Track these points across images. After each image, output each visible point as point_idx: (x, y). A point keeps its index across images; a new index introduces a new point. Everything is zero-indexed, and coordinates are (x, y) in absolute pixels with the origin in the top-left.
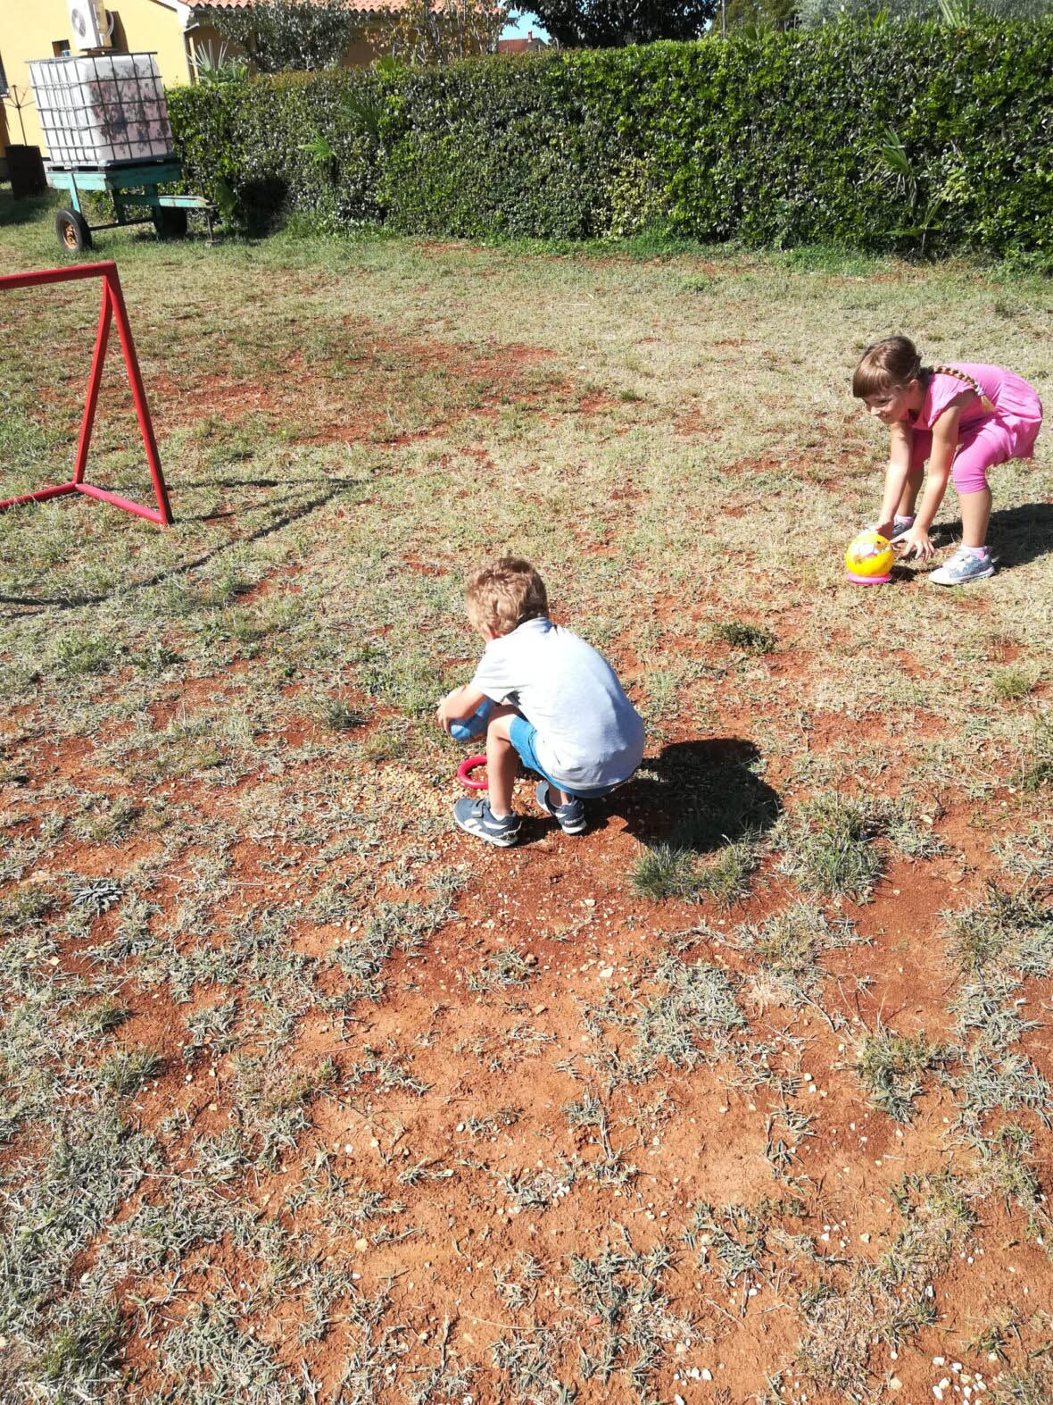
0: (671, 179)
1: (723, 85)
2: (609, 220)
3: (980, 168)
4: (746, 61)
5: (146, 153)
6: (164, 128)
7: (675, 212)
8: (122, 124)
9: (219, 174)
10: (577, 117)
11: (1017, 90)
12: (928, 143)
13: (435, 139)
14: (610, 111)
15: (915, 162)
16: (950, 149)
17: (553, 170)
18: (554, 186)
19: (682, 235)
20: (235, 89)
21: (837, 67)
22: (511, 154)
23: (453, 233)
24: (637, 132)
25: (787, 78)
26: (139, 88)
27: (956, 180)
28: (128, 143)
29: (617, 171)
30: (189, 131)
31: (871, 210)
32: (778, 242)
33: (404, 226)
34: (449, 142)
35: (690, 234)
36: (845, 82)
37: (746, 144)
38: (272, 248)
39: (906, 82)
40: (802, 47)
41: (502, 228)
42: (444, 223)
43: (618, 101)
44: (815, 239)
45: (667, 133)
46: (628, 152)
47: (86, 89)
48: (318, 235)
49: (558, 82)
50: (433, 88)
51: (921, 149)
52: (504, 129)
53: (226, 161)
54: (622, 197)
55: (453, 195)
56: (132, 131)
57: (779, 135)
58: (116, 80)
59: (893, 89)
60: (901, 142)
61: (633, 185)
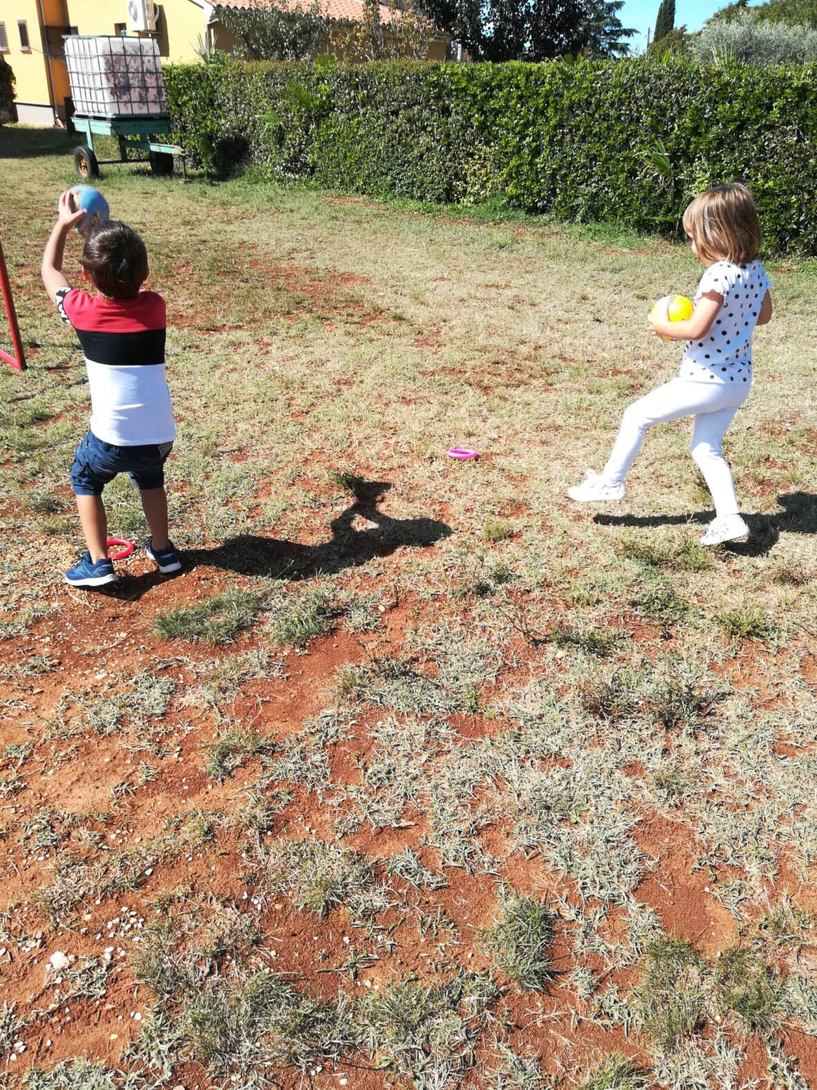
0: (508, 163)
1: (547, 96)
2: (465, 191)
3: (719, 175)
4: (564, 81)
5: (144, 111)
6: (159, 94)
7: (510, 189)
8: (127, 88)
9: (202, 131)
10: (446, 111)
11: (748, 119)
12: (685, 153)
13: (349, 119)
14: (469, 110)
15: (676, 167)
16: (700, 158)
17: (428, 149)
18: (428, 161)
19: (514, 206)
20: (219, 70)
21: (625, 91)
22: (400, 135)
23: (357, 190)
24: (487, 127)
25: (591, 96)
26: (143, 62)
27: (702, 182)
28: (130, 102)
29: (472, 155)
30: (185, 98)
31: (644, 199)
32: (579, 218)
33: (326, 181)
34: (359, 123)
35: (520, 206)
36: (630, 103)
37: (561, 142)
38: (223, 191)
39: (672, 105)
40: (604, 73)
41: (391, 189)
42: (352, 182)
43: (475, 103)
44: (603, 218)
45: (507, 129)
46: (480, 142)
47: (102, 60)
48: (265, 182)
49: (435, 85)
50: (350, 81)
51: (680, 157)
52: (397, 116)
53: (209, 123)
54: (474, 174)
55: (359, 162)
56: (135, 95)
57: (583, 139)
58: (125, 55)
59: (663, 111)
60: (667, 150)
61: (483, 166)
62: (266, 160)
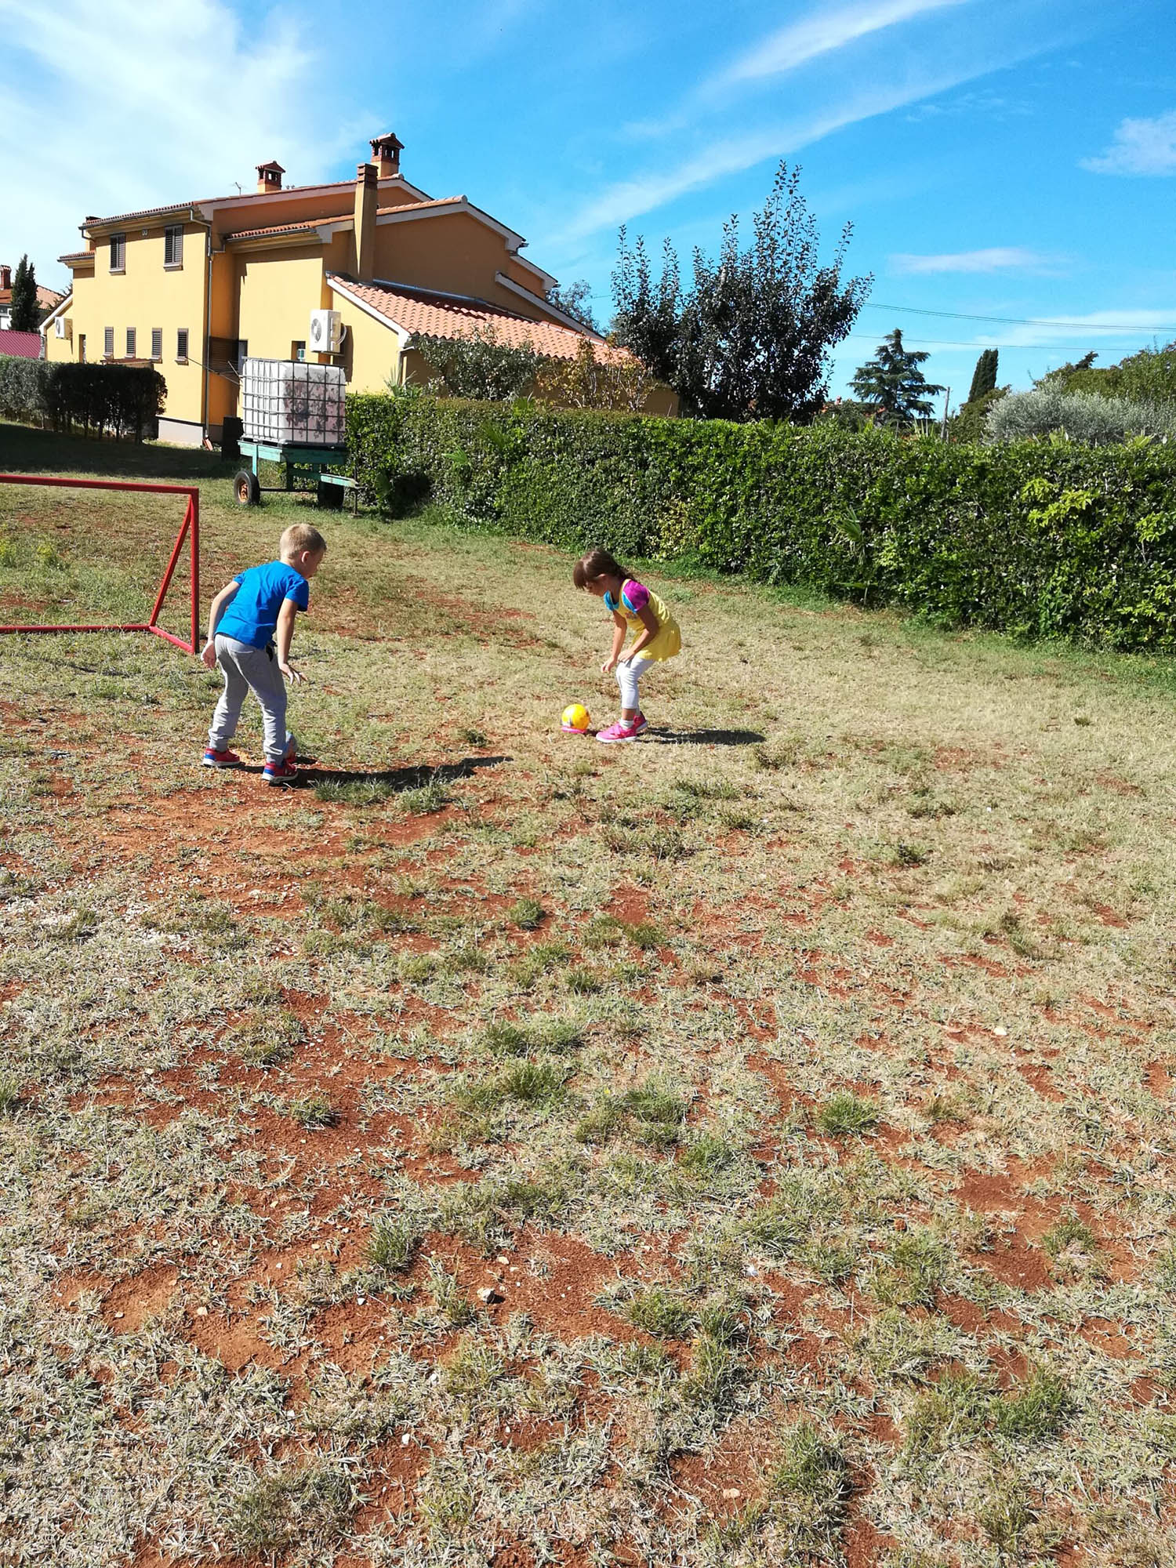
0: (703, 520)
1: (745, 456)
2: (658, 546)
3: (906, 545)
4: (763, 443)
5: (320, 440)
6: (339, 424)
7: (704, 547)
8: (306, 415)
9: (381, 466)
10: (644, 464)
11: (933, 493)
12: (875, 522)
13: (542, 464)
14: (667, 464)
15: (867, 534)
16: (889, 528)
17: (622, 501)
18: (622, 513)
19: (707, 565)
20: (408, 404)
21: (820, 457)
22: (595, 485)
23: (544, 538)
24: (684, 483)
25: (787, 460)
26: (326, 390)
27: (890, 551)
28: (307, 429)
29: (667, 510)
30: (366, 429)
31: (836, 563)
32: (771, 581)
33: (511, 528)
34: (552, 469)
35: (712, 564)
36: (824, 469)
37: (757, 502)
38: (398, 528)
39: (864, 474)
40: (802, 439)
41: (580, 540)
42: (539, 530)
43: (674, 458)
44: (795, 581)
45: (704, 486)
46: (677, 497)
47: (282, 385)
48: (444, 524)
49: (634, 437)
50: (549, 427)
51: (869, 527)
52: (593, 465)
53: (389, 457)
54: (668, 529)
55: (549, 509)
56: (312, 423)
57: (779, 501)
58: (308, 382)
59: (855, 479)
60: (858, 518)
61: (678, 522)
62: (448, 500)
